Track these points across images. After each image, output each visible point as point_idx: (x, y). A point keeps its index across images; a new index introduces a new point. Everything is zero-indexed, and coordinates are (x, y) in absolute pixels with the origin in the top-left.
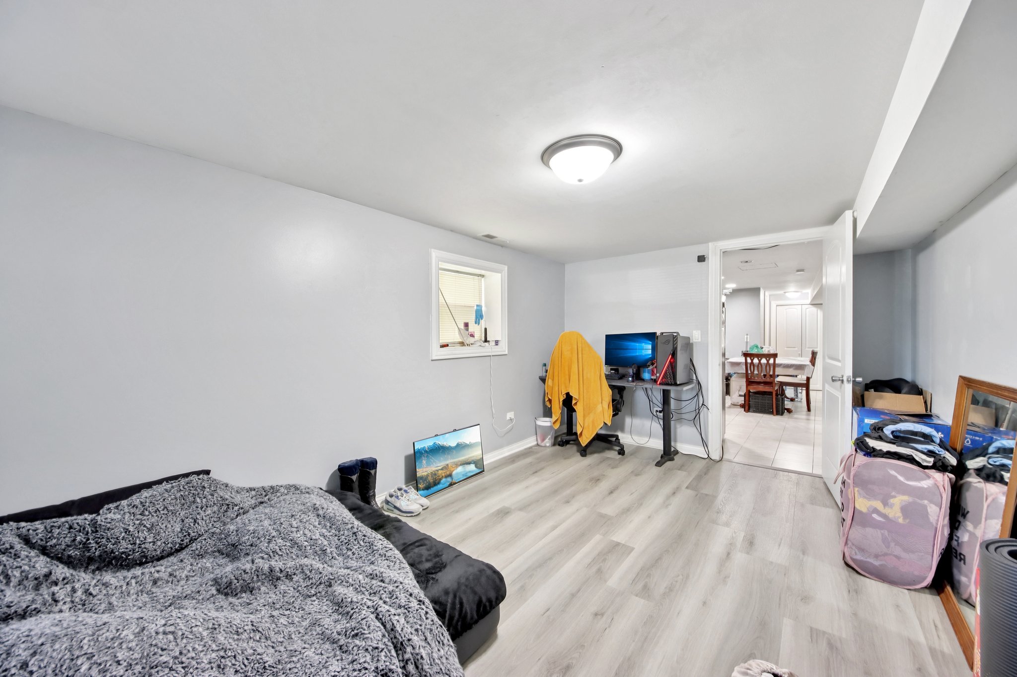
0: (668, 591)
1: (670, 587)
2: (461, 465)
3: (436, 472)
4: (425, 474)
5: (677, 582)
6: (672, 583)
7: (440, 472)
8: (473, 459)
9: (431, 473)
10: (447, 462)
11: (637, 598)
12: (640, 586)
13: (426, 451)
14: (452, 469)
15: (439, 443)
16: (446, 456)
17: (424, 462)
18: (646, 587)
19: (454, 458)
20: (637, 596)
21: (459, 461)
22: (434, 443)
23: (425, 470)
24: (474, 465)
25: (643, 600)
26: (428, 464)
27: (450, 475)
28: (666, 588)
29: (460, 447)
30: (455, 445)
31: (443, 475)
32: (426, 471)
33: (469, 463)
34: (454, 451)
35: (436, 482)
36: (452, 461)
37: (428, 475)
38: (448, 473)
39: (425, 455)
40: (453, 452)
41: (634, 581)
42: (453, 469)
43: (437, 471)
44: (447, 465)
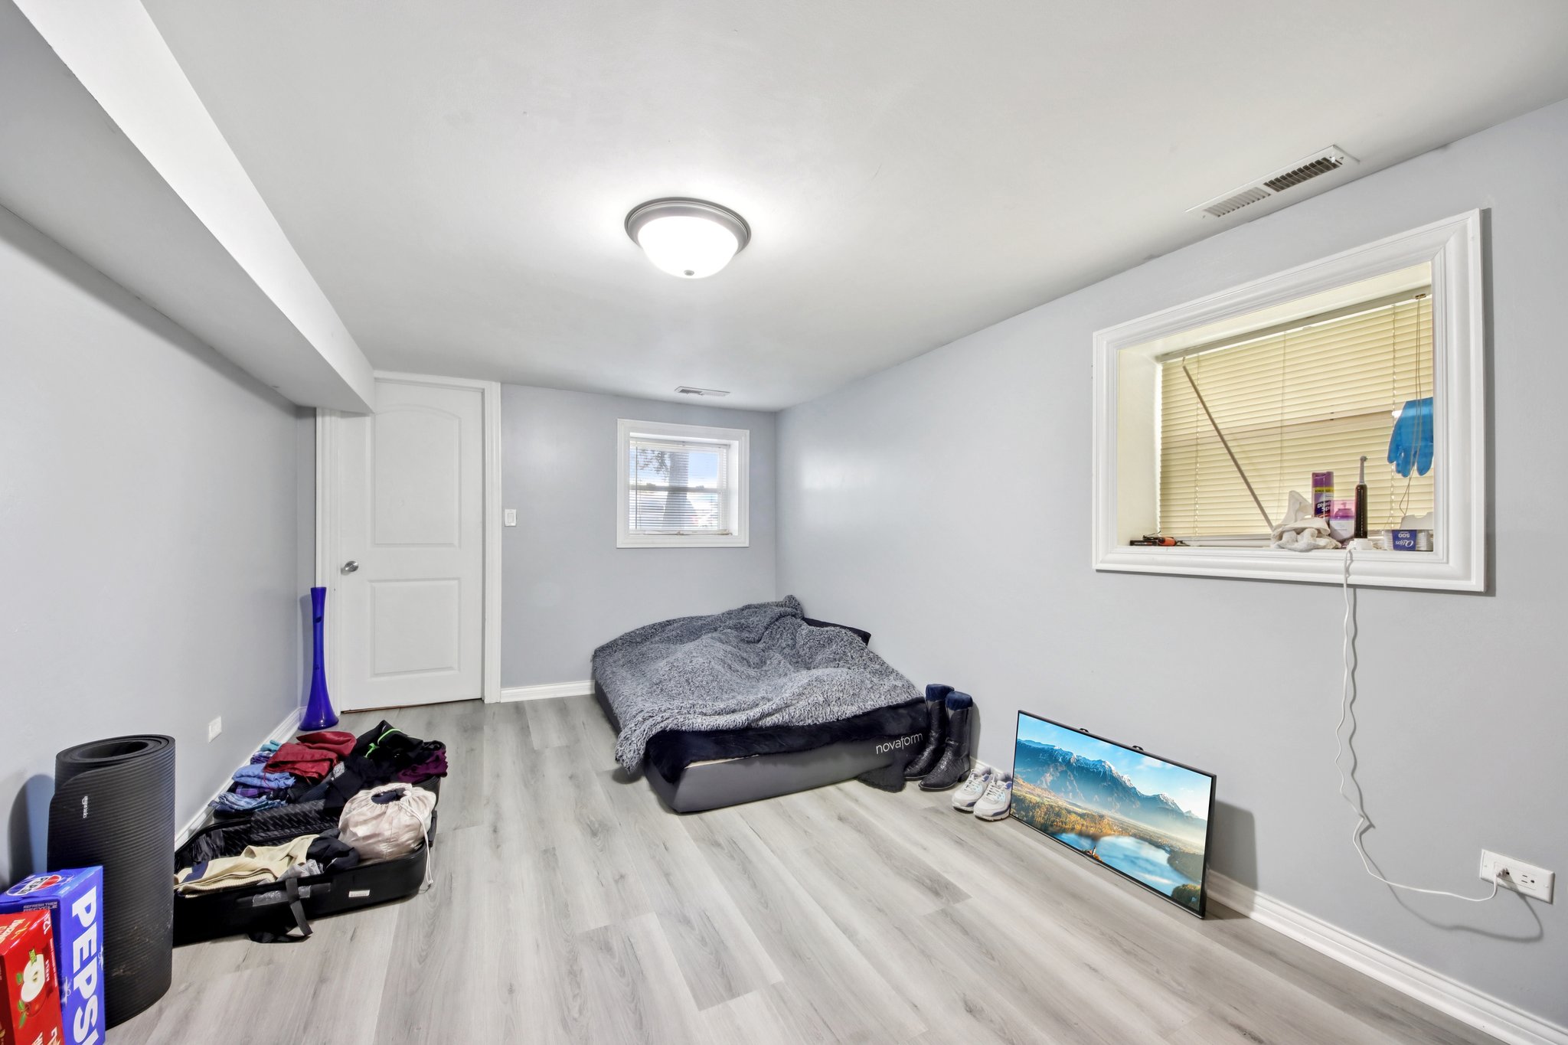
0: (575, 968)
1: (576, 976)
2: (1135, 836)
3: (1064, 812)
4: (1035, 799)
5: (575, 996)
6: (579, 988)
7: (1073, 817)
8: (1173, 843)
9: (1051, 806)
10: (1104, 812)
11: (602, 925)
12: (616, 944)
13: (1068, 763)
14: (1106, 830)
15: (1113, 768)
16: (1110, 799)
17: (1049, 777)
18: (607, 948)
19: (1126, 815)
20: (606, 928)
21: (1135, 827)
22: (1100, 761)
23: (1038, 791)
24: (1167, 856)
25: (592, 928)
26: (1054, 787)
27: (1095, 839)
28: (581, 970)
29: (1156, 804)
30: (1150, 794)
31: (1078, 827)
32: (1039, 796)
33: (1158, 846)
34: (1138, 804)
35: (1050, 829)
36: (1118, 816)
37: (1038, 805)
38: (1092, 831)
39: (1060, 769)
40: (1134, 803)
41: (630, 945)
42: (1109, 832)
43: (1069, 812)
44: (1102, 817)
